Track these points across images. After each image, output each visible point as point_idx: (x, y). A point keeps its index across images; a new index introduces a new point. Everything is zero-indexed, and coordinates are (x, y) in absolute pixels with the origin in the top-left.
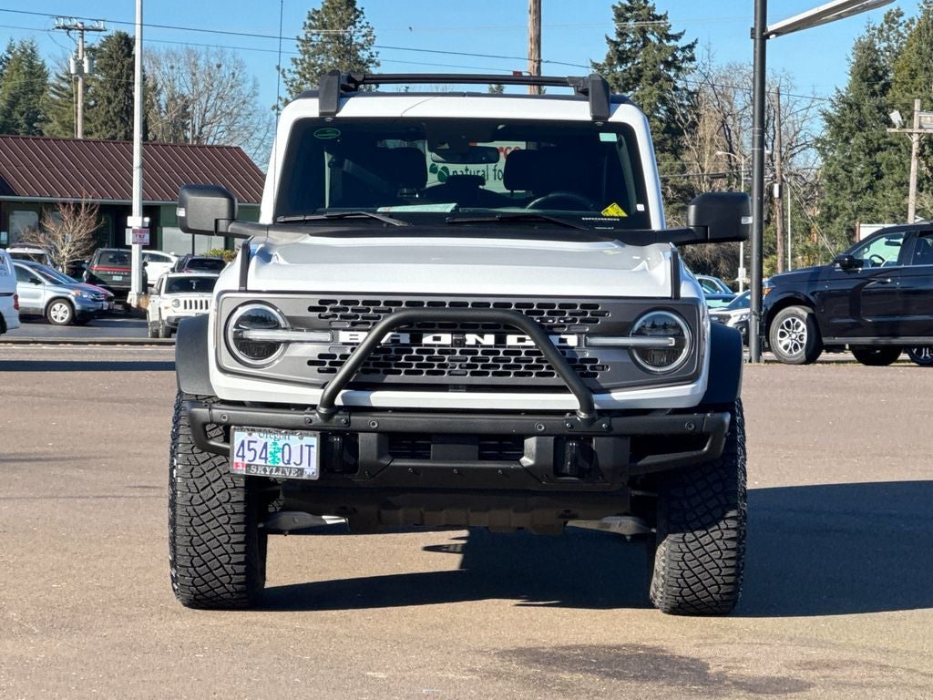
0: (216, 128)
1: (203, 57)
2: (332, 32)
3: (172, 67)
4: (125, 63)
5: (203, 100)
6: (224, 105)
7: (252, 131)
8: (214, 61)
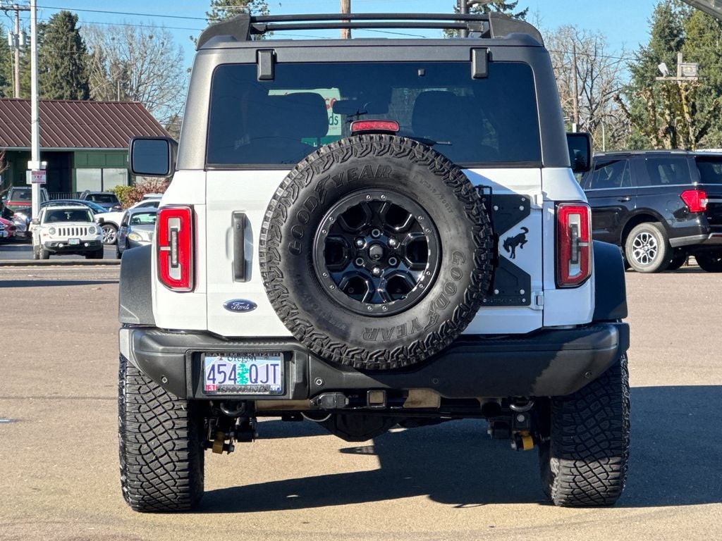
0: (150, 87)
1: (138, 30)
2: (233, 7)
3: (113, 39)
4: (69, 36)
5: (139, 65)
6: (156, 68)
7: (179, 89)
8: (147, 33)
